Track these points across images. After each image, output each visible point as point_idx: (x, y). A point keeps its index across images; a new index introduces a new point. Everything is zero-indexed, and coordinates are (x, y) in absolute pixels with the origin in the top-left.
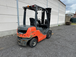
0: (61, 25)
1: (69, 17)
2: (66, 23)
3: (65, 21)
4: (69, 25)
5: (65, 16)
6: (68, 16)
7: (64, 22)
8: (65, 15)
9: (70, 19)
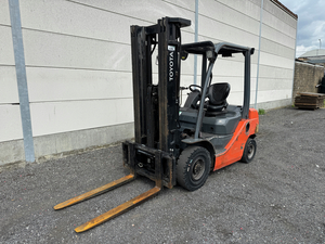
0: (273, 111)
1: (314, 69)
2: (297, 98)
3: (294, 89)
4: (312, 109)
5: (292, 67)
6: (310, 68)
7: (290, 96)
8: (293, 62)
9: (317, 79)
